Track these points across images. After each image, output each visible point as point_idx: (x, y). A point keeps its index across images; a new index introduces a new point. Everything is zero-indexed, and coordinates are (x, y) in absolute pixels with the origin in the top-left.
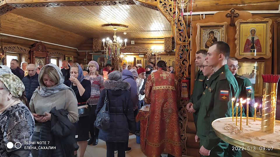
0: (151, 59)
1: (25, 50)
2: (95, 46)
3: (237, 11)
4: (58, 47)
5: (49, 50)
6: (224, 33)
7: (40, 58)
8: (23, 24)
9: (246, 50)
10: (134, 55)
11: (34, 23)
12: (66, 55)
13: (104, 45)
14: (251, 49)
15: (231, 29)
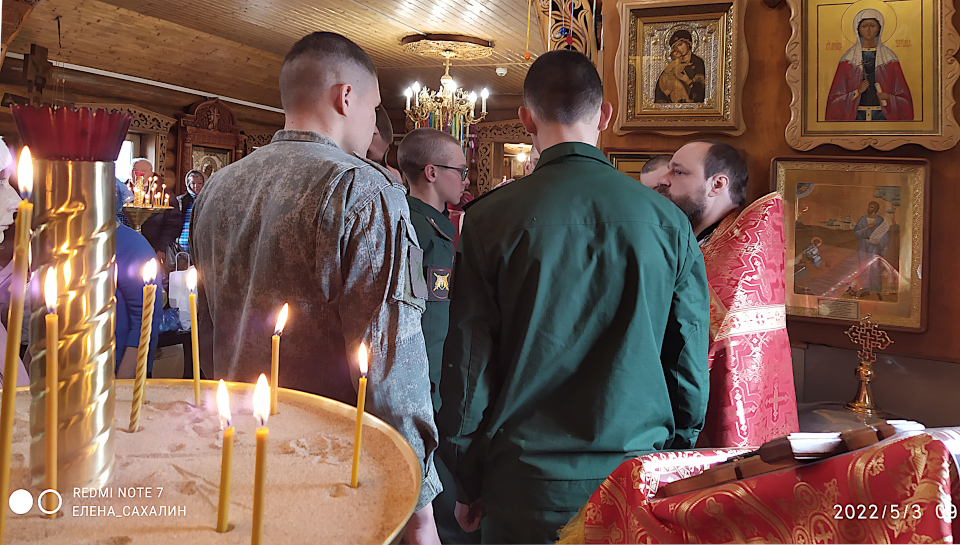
1: (155, 123)
5: (247, 127)
7: (211, 151)
8: (142, 38)
11: (179, 33)
13: (408, 108)
14: (862, 108)
15: (771, 19)
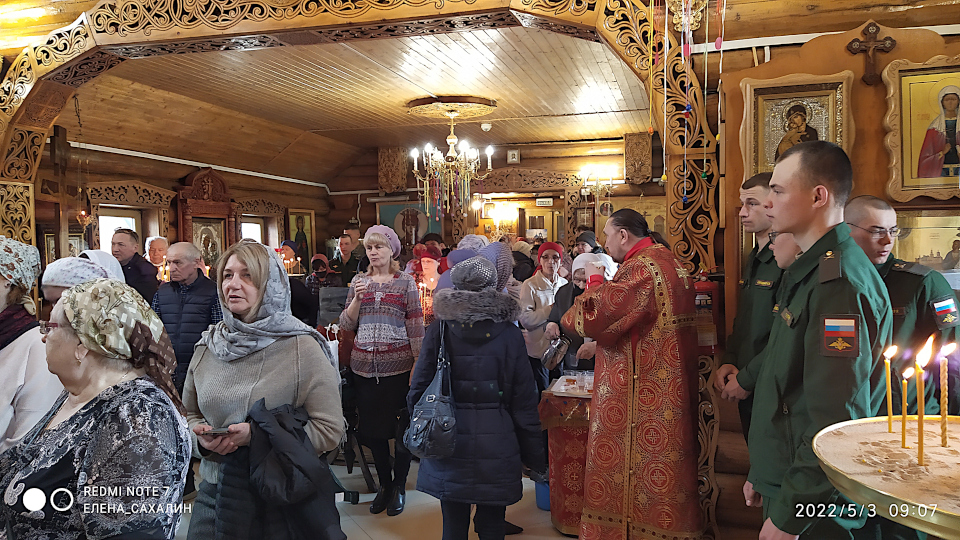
0: (579, 212)
1: (157, 197)
2: (386, 176)
3: (887, 32)
4: (265, 181)
5: (235, 194)
6: (844, 111)
7: (206, 221)
8: (150, 112)
9: (924, 170)
10: (520, 199)
11: (185, 104)
12: (290, 210)
13: (416, 168)
14: (946, 166)
15: (869, 94)
